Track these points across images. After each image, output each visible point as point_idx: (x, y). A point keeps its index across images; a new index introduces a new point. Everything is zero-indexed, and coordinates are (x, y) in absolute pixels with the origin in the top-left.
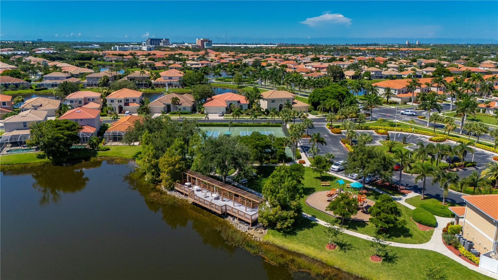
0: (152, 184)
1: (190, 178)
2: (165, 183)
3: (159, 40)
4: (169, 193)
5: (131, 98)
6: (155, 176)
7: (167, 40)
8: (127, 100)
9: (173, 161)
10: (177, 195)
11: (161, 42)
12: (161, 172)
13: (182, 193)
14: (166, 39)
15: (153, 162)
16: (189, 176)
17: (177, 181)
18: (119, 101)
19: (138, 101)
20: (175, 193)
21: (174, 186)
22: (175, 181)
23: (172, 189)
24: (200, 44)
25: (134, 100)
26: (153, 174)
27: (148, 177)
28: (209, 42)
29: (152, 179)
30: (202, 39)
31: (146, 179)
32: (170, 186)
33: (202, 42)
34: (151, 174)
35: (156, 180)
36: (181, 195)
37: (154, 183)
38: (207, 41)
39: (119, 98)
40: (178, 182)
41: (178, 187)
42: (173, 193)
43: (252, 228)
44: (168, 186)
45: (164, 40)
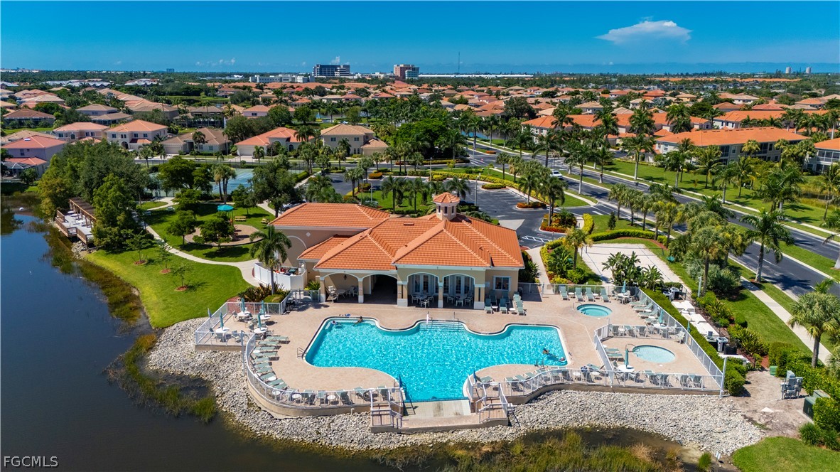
3: (334, 68)
5: (141, 133)
7: (347, 67)
8: (136, 135)
11: (336, 70)
18: (122, 136)
19: (150, 136)
24: (398, 74)
25: (145, 136)
28: (414, 69)
30: (402, 66)
33: (402, 70)
38: (409, 69)
39: (123, 131)
43: (87, 249)
45: (342, 67)
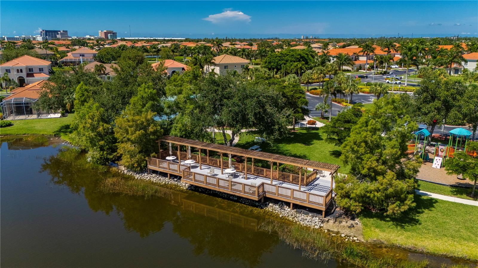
0: (101, 167)
1: (175, 148)
2: (129, 160)
3: (56, 32)
4: (137, 176)
5: (36, 67)
6: (105, 152)
7: (65, 32)
8: (31, 70)
9: (144, 120)
10: (154, 178)
11: (58, 34)
12: (119, 142)
13: (164, 175)
14: (63, 31)
15: (101, 129)
16: (173, 144)
17: (152, 155)
18: (18, 70)
20: (150, 175)
21: (147, 164)
22: (149, 156)
23: (143, 170)
24: (103, 36)
25: (41, 70)
26: (102, 149)
27: (92, 155)
29: (101, 158)
30: (105, 31)
31: (89, 160)
32: (139, 165)
33: (106, 34)
34: (98, 149)
35: (107, 160)
36: (162, 178)
37: (106, 165)
38: (111, 33)
39: (17, 66)
40: (154, 157)
41: (155, 164)
42: (146, 177)
43: (326, 219)
44: (136, 165)
45: (62, 32)
